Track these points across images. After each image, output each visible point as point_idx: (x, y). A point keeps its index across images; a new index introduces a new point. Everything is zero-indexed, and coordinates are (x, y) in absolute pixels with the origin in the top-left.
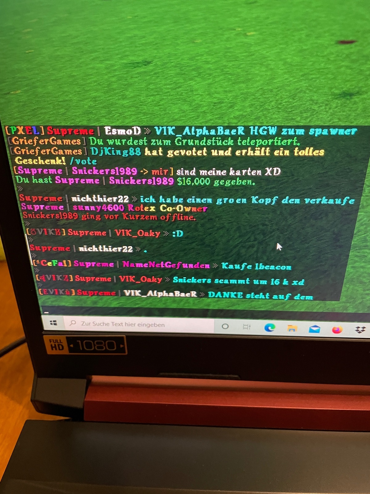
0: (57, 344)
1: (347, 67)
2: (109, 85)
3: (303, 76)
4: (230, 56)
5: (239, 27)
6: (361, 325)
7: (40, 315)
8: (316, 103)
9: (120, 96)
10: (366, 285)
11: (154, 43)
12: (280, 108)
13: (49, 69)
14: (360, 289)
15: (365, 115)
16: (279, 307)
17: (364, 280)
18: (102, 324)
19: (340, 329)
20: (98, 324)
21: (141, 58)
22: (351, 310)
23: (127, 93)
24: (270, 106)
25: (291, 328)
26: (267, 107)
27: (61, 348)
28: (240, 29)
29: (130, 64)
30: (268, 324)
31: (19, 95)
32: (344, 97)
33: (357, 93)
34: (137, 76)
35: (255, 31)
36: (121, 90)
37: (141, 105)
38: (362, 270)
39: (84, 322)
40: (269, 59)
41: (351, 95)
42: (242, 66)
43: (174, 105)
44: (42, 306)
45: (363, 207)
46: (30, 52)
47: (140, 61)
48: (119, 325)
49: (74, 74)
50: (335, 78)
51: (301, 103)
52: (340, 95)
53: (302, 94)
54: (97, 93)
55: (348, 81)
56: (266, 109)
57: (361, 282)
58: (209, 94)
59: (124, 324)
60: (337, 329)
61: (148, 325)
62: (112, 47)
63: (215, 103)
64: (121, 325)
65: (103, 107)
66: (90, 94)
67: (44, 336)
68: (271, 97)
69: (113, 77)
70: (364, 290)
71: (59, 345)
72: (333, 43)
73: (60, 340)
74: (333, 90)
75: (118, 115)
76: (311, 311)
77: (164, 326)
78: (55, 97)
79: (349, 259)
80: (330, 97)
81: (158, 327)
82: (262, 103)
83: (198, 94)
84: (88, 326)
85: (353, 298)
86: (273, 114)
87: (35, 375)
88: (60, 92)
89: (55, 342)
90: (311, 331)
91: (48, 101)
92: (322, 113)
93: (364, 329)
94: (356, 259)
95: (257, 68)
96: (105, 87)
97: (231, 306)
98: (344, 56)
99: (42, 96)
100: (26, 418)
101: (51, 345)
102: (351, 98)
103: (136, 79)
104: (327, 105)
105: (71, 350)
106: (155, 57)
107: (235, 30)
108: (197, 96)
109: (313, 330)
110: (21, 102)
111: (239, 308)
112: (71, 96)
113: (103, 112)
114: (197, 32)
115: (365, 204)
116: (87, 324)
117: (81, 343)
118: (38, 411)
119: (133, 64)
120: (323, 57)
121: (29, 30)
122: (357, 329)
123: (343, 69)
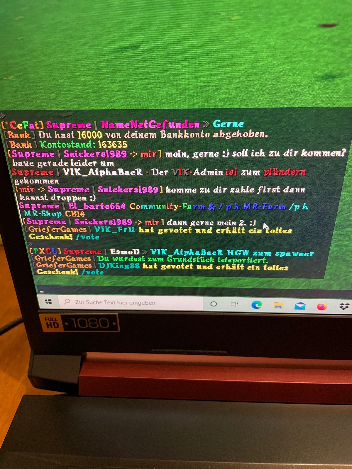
0: (52, 322)
1: (329, 50)
2: (98, 70)
3: (286, 59)
4: (215, 40)
5: (223, 11)
6: (345, 301)
7: (36, 294)
8: (299, 86)
9: (109, 80)
10: (350, 263)
11: (141, 29)
12: (264, 91)
13: (41, 55)
14: (343, 267)
15: (347, 97)
16: (265, 285)
17: (348, 258)
18: (95, 303)
19: (324, 306)
20: (91, 303)
21: (129, 43)
22: (335, 287)
23: (116, 77)
24: (254, 89)
25: (277, 305)
26: (251, 89)
27: (56, 326)
28: (224, 14)
29: (118, 49)
30: (255, 301)
31: (11, 81)
32: (326, 79)
33: (339, 76)
34: (125, 60)
35: (239, 15)
36: (110, 75)
37: (129, 89)
38: (345, 248)
39: (78, 301)
40: (253, 42)
41: (333, 77)
42: (226, 50)
43: (162, 88)
44: (38, 286)
45: (346, 187)
46: (21, 39)
47: (128, 46)
48: (112, 303)
49: (65, 59)
50: (317, 61)
51: (285, 85)
52: (322, 77)
53: (285, 77)
54: (87, 78)
55: (331, 63)
56: (251, 92)
57: (345, 260)
58: (195, 78)
59: (116, 303)
60: (322, 306)
61: (140, 303)
62: (101, 32)
63: (201, 87)
64: (113, 303)
65: (93, 92)
66: (80, 79)
67: (40, 314)
68: (256, 80)
69: (102, 62)
70: (348, 268)
71: (54, 323)
72: (314, 26)
73: (55, 318)
74: (316, 73)
75: (107, 99)
76: (296, 288)
77: (155, 304)
78: (46, 83)
79: (333, 238)
80: (313, 79)
81: (149, 304)
82: (246, 86)
83: (184, 78)
84: (81, 305)
85: (337, 276)
86: (258, 96)
87: (31, 352)
88: (51, 77)
89: (50, 320)
90: (297, 308)
91: (39, 86)
92: (306, 95)
93: (348, 306)
94: (340, 237)
95: (242, 52)
96: (94, 72)
97: (219, 284)
98: (326, 39)
99: (34, 81)
100: (24, 393)
101: (47, 323)
102: (334, 80)
103: (125, 64)
104: (309, 87)
105: (65, 328)
106: (142, 42)
107: (219, 14)
108: (184, 80)
109: (299, 307)
110: (13, 87)
111: (227, 287)
112: (61, 81)
113: (93, 96)
114: (183, 17)
115: (348, 184)
116: (81, 303)
117: (75, 321)
118: (35, 386)
119: (121, 49)
120: (306, 40)
121: (20, 17)
122: (341, 306)
123: (325, 52)
